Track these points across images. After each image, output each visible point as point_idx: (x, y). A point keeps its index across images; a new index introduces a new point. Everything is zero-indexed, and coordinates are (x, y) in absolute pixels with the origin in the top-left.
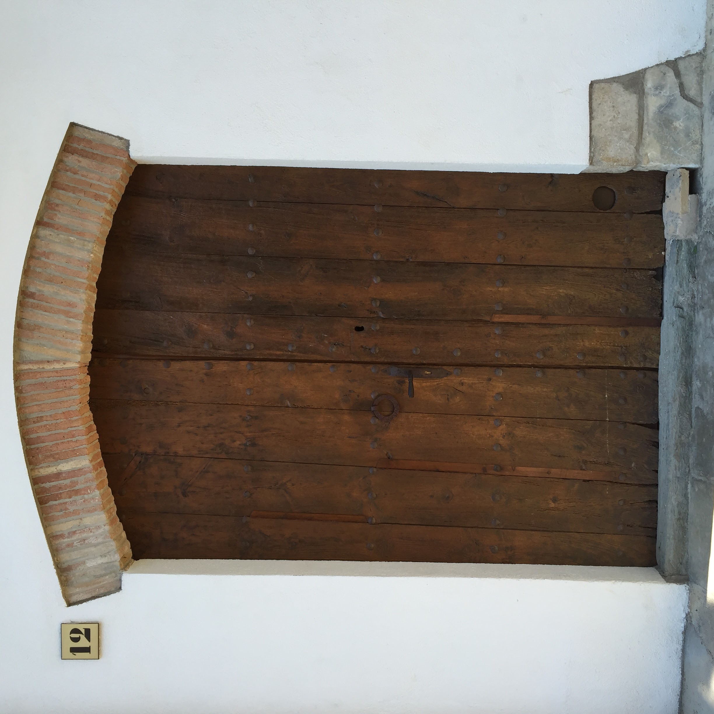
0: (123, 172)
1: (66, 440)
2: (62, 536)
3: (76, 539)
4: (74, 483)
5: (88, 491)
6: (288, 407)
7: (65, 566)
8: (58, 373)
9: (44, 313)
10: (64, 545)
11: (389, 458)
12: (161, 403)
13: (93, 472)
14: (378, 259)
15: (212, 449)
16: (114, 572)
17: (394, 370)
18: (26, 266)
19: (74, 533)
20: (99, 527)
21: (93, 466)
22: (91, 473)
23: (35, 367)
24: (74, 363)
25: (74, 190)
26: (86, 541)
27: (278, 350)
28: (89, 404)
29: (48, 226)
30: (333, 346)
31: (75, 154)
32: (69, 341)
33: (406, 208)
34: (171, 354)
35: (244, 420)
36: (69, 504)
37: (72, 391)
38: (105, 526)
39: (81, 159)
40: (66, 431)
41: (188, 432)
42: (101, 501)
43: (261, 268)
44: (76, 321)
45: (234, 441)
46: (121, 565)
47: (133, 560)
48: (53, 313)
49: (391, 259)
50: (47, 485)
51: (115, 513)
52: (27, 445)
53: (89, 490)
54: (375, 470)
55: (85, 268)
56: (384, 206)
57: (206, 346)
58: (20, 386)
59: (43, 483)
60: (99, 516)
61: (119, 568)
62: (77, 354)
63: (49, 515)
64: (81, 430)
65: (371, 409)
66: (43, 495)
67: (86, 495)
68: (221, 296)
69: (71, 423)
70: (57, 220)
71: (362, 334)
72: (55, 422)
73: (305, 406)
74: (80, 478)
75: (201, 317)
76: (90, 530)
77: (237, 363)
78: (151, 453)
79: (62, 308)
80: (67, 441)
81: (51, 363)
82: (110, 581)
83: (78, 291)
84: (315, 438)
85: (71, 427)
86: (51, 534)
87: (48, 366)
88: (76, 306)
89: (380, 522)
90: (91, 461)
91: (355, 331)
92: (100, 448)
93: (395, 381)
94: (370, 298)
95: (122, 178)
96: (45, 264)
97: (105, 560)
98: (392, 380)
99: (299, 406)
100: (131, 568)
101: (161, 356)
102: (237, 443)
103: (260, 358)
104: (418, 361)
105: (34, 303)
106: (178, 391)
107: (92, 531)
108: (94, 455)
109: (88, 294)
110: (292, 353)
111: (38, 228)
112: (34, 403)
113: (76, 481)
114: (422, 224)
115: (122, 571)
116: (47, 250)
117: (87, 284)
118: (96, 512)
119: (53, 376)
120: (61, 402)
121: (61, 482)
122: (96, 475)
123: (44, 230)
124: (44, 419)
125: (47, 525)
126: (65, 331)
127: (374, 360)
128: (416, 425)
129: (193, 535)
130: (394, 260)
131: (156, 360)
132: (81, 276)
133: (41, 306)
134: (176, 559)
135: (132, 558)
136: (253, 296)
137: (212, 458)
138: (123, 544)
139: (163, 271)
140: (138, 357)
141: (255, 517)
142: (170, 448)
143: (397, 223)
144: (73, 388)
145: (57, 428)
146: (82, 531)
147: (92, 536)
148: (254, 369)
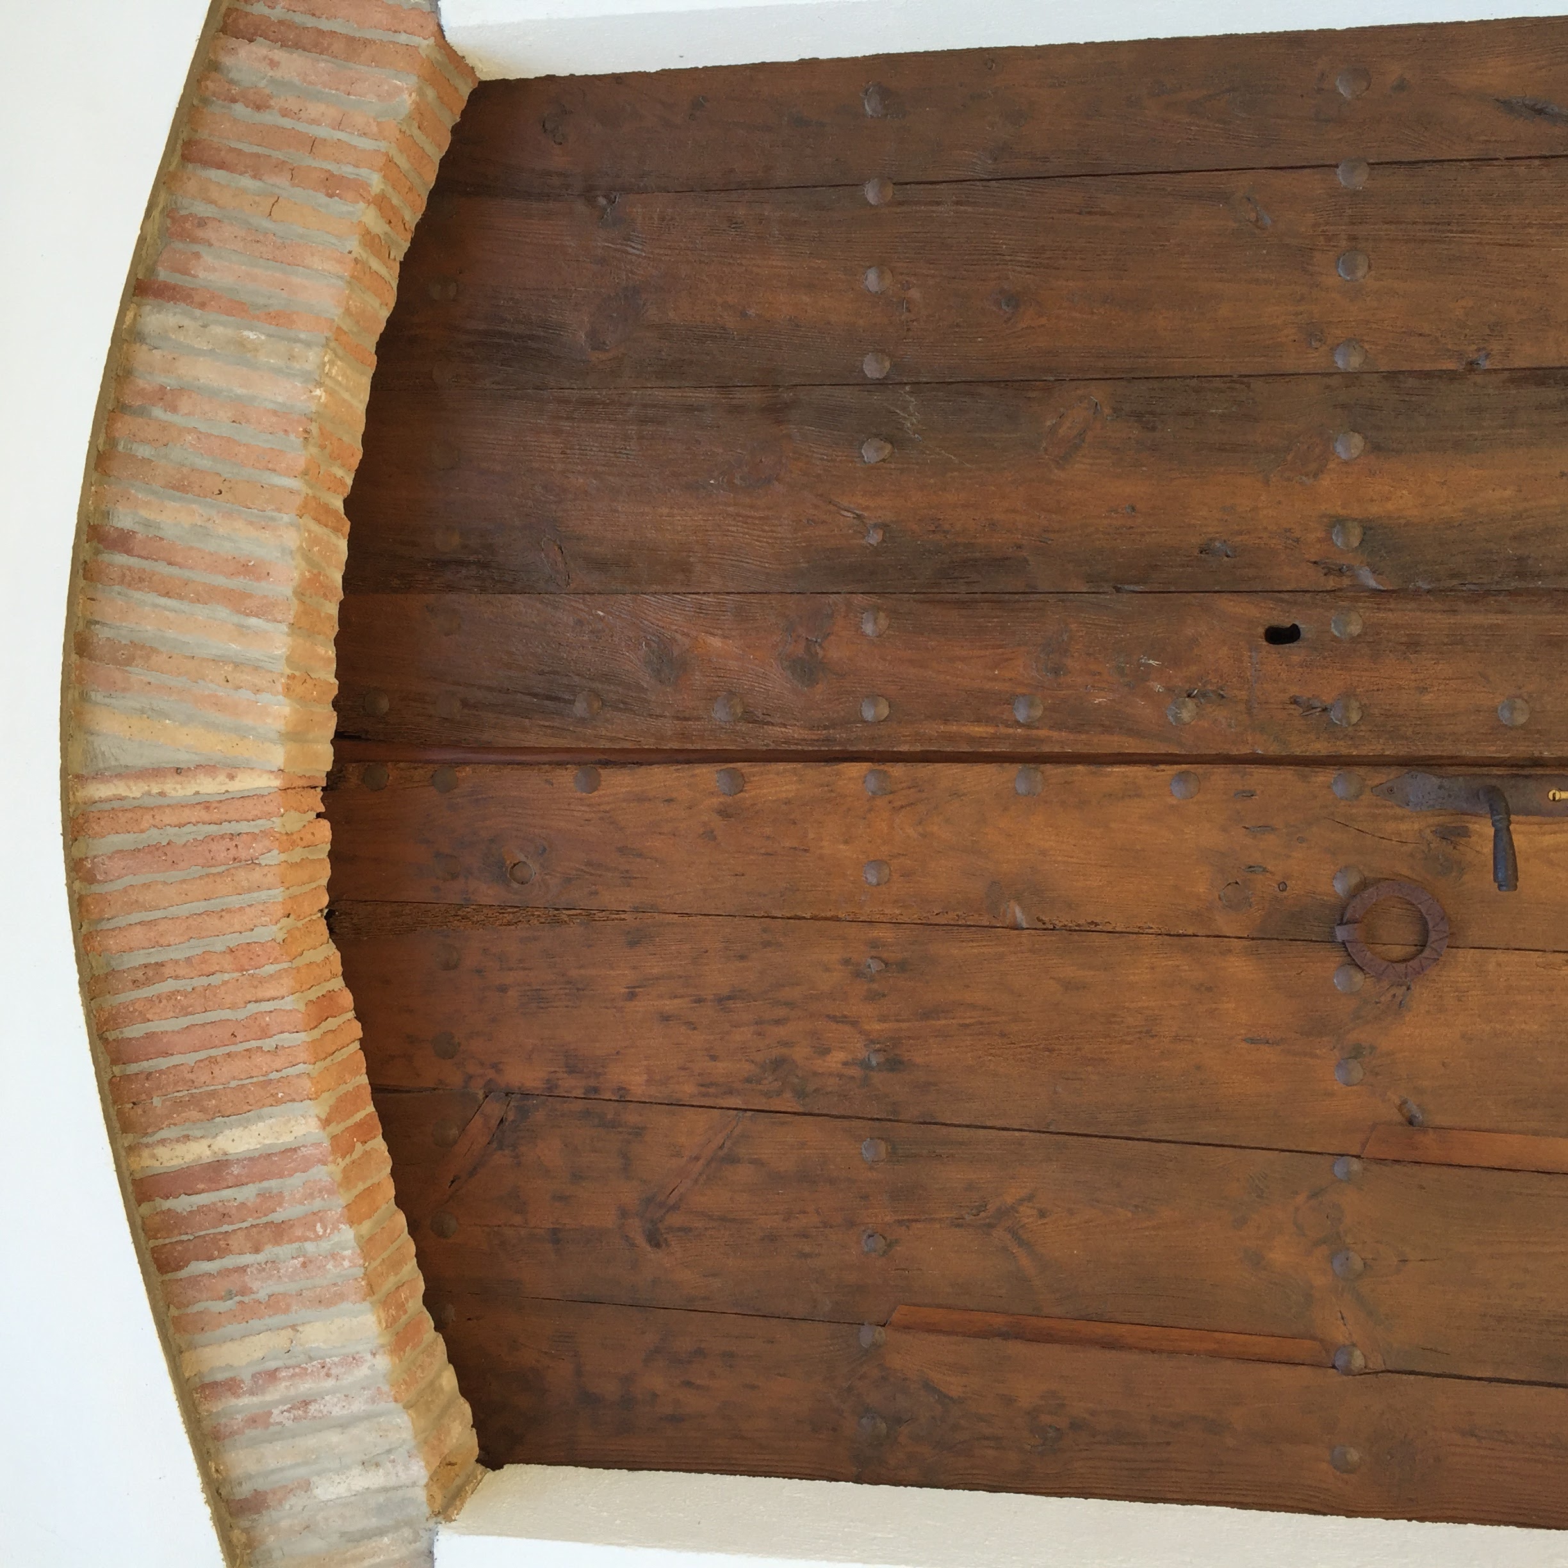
0: (421, 92)
1: (240, 1047)
2: (232, 1386)
3: (278, 1397)
4: (270, 1200)
5: (315, 1230)
6: (1016, 927)
7: (244, 1491)
8: (211, 809)
9: (163, 601)
10: (239, 1417)
11: (1411, 1123)
12: (569, 915)
13: (334, 1162)
14: (1356, 368)
15: (748, 1080)
16: (409, 1523)
17: (1426, 783)
18: (101, 441)
19: (272, 1376)
20: (354, 1359)
21: (334, 1138)
22: (325, 1164)
23: (134, 790)
24: (265, 777)
25: (256, 167)
26: (312, 1408)
27: (978, 721)
28: (326, 918)
29: (172, 298)
30: (1184, 703)
31: (258, 38)
32: (245, 695)
33: (1464, 167)
34: (604, 744)
35: (858, 974)
36: (255, 1272)
37: (256, 875)
38: (374, 1355)
39: (279, 55)
40: (241, 1014)
41: (666, 1018)
42: (360, 1266)
43: (912, 424)
44: (269, 626)
45: (825, 1051)
46: (431, 1497)
47: (481, 1468)
48: (192, 601)
49: (1406, 367)
50: (182, 1204)
51: (415, 1304)
52: (114, 1062)
53: (319, 1225)
54: (1356, 1165)
55: (295, 439)
56: (1373, 164)
57: (720, 714)
58: (87, 858)
59: (168, 1198)
60: (354, 1319)
61: (426, 1510)
62: (272, 741)
63: (190, 1310)
64: (291, 1011)
65: (1335, 937)
66: (167, 1241)
67: (309, 1242)
68: (772, 531)
69: (256, 987)
70: (202, 274)
71: (1294, 652)
72: (205, 981)
73: (1079, 925)
74: (289, 1181)
75: (700, 608)
76: (325, 1370)
77: (828, 769)
78: (537, 1089)
79: (221, 581)
80: (247, 1050)
81: (187, 777)
82: (397, 1556)
83: (273, 519)
84: (1122, 1042)
85: (256, 1002)
86: (197, 1379)
87: (178, 787)
88: (268, 574)
89: (1383, 1368)
90: (326, 1122)
91: (1265, 643)
92: (364, 1070)
93: (1428, 831)
94: (1324, 516)
95: (419, 113)
96: (164, 429)
97: (376, 1479)
98: (1416, 826)
99: (1059, 925)
100: (471, 1504)
101: (568, 750)
102: (836, 1059)
103: (912, 749)
104: (1522, 749)
105: (130, 569)
106: (627, 871)
107: (333, 1371)
108: (340, 1100)
109: (309, 531)
110: (1029, 732)
111: (139, 306)
112: (135, 917)
113: (275, 1191)
114: (1530, 225)
115: (436, 1523)
116: (170, 382)
117: (303, 495)
118: (345, 1306)
119: (194, 820)
120: (223, 913)
121: (226, 1194)
122: (344, 1170)
123: (159, 312)
124: (167, 971)
125: (184, 1346)
126: (233, 663)
127: (1344, 751)
128: (1519, 998)
129: (688, 1384)
130: (1417, 366)
131: (550, 763)
132: (283, 465)
133: (150, 578)
134: (629, 1469)
135: (477, 1461)
136: (884, 526)
137: (746, 1110)
138: (440, 1416)
139: (568, 451)
140: (493, 757)
141: (907, 1328)
142: (600, 1074)
143: (1428, 227)
144: (259, 864)
145: (211, 1003)
146: (297, 1370)
147: (333, 1391)
148: (891, 793)
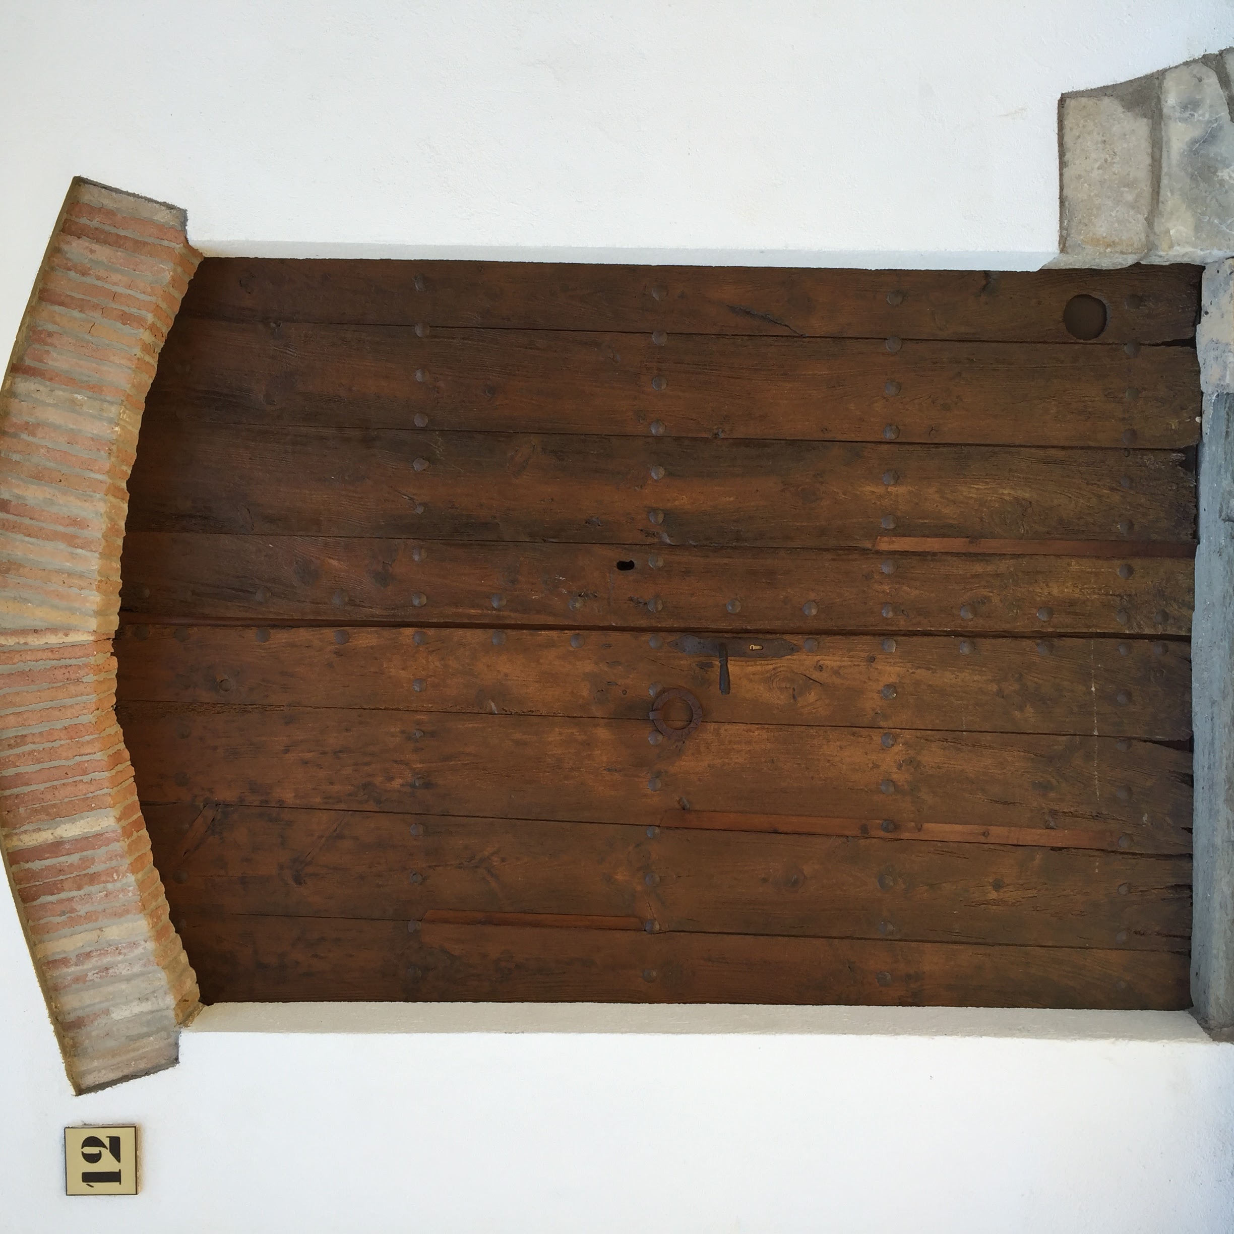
0: (175, 271)
1: (70, 780)
2: (65, 962)
3: (91, 967)
4: (87, 861)
5: (113, 877)
6: (492, 713)
7: (71, 1018)
8: (54, 652)
9: (27, 539)
10: (69, 978)
11: (684, 809)
12: (252, 708)
13: (123, 840)
14: (660, 434)
15: (350, 795)
16: (164, 1029)
17: (691, 642)
19: (88, 955)
20: (134, 944)
21: (123, 828)
22: (119, 842)
23: (10, 641)
24: (86, 635)
25: (82, 306)
26: (110, 971)
27: (473, 607)
28: (115, 710)
29: (33, 375)
30: (577, 599)
31: (83, 237)
32: (74, 590)
33: (712, 338)
34: (271, 616)
35: (409, 738)
36: (78, 900)
37: (81, 688)
38: (146, 942)
39: (96, 247)
40: (71, 763)
41: (305, 763)
42: (138, 895)
43: (440, 451)
44: (88, 554)
45: (391, 779)
46: (177, 1015)
47: (201, 1004)
48: (44, 539)
49: (684, 435)
50: (36, 865)
51: (166, 918)
53: (115, 874)
54: (657, 830)
55: (103, 454)
56: (669, 333)
57: (336, 601)
59: (28, 862)
60: (134, 923)
61: (174, 1021)
62: (90, 616)
63: (40, 922)
64: (100, 760)
65: (649, 717)
66: (28, 885)
67: (109, 884)
68: (365, 505)
69: (80, 748)
70: (50, 363)
71: (631, 575)
72: (50, 745)
73: (523, 712)
74: (98, 851)
75: (326, 544)
76: (118, 950)
77: (394, 630)
78: (234, 802)
79: (61, 529)
80: (75, 782)
81: (41, 634)
82: (157, 1047)
83: (91, 497)
84: (545, 772)
85: (80, 756)
86: (44, 959)
87: (35, 640)
88: (88, 525)
89: (668, 930)
90: (119, 820)
91: (617, 570)
92: (136, 793)
93: (694, 664)
94: (645, 507)
95: (174, 282)
96: (28, 445)
97: (146, 1007)
98: (689, 662)
99: (513, 712)
100: (197, 1020)
101: (251, 619)
102: (397, 783)
103: (438, 621)
104: (738, 625)
105: (8, 520)
106: (285, 684)
107: (123, 951)
108: (125, 808)
109: (111, 503)
110: (499, 613)
111: (14, 378)
112: (10, 711)
113: (90, 857)
114: (742, 368)
115: (180, 1028)
116: (32, 420)
117: (108, 484)
118: (130, 916)
119: (44, 658)
120: (61, 708)
121: (62, 859)
122: (128, 845)
123: (25, 382)
124: (29, 739)
125: (37, 942)
126: (68, 573)
127: (655, 624)
128: (735, 746)
129: (315, 956)
130: (690, 435)
131: (242, 626)
132: (97, 468)
133: (20, 526)
134: (283, 1002)
135: (199, 1001)
136: (425, 505)
137: (349, 811)
138: (181, 975)
139: (253, 458)
140: (209, 622)
141: (433, 922)
142: (269, 793)
143: (695, 366)
144: (83, 682)
145: (53, 757)
146: (102, 952)
147: (122, 962)
148: (427, 644)
